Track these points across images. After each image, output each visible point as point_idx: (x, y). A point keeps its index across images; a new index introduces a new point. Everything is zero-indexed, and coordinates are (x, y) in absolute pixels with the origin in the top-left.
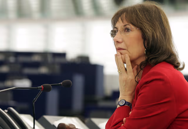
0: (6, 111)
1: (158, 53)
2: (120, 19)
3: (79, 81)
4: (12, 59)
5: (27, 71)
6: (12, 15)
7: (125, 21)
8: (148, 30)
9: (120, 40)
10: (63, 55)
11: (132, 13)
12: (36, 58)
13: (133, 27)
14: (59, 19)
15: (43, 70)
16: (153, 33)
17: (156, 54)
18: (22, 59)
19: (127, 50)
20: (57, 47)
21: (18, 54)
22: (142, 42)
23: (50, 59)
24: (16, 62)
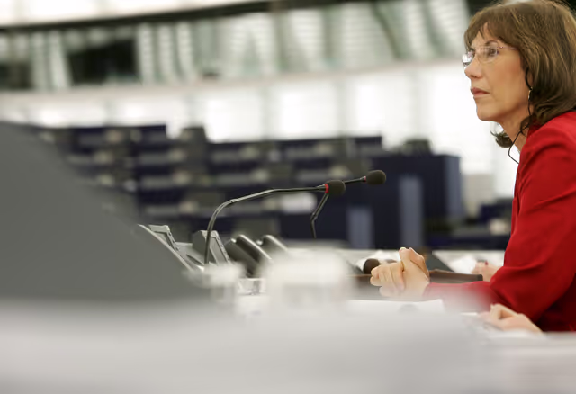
0: (260, 243)
1: (555, 97)
2: (479, 35)
3: (411, 190)
4: (274, 156)
5: (307, 176)
6: (269, 68)
7: (487, 35)
8: (531, 49)
9: (478, 73)
10: (376, 140)
11: (501, 18)
12: (323, 151)
13: (502, 45)
14: (365, 69)
15: (338, 173)
16: (542, 56)
17: (552, 99)
18: (293, 154)
19: (492, 94)
20: (364, 126)
21: (285, 145)
22: (522, 75)
23: (350, 150)
24: (284, 161)
